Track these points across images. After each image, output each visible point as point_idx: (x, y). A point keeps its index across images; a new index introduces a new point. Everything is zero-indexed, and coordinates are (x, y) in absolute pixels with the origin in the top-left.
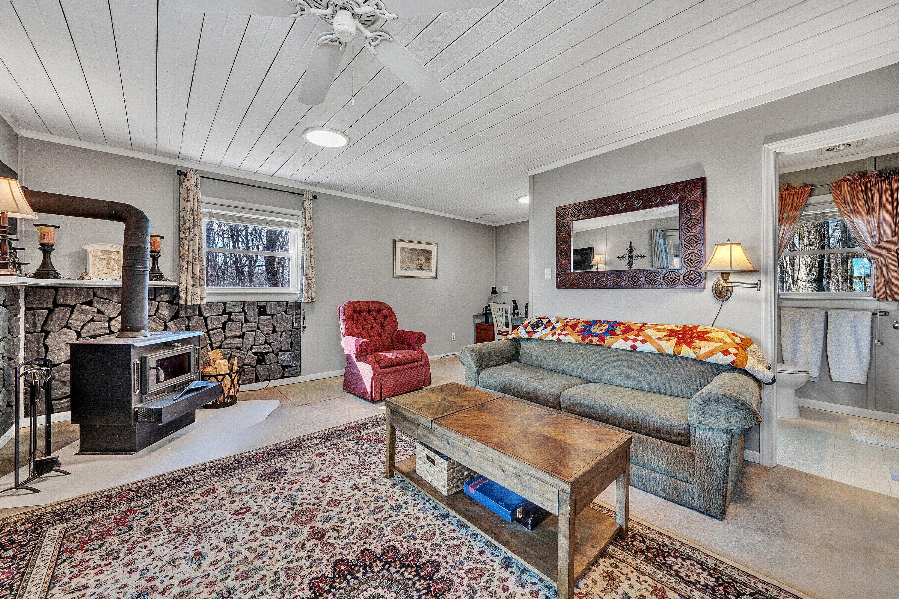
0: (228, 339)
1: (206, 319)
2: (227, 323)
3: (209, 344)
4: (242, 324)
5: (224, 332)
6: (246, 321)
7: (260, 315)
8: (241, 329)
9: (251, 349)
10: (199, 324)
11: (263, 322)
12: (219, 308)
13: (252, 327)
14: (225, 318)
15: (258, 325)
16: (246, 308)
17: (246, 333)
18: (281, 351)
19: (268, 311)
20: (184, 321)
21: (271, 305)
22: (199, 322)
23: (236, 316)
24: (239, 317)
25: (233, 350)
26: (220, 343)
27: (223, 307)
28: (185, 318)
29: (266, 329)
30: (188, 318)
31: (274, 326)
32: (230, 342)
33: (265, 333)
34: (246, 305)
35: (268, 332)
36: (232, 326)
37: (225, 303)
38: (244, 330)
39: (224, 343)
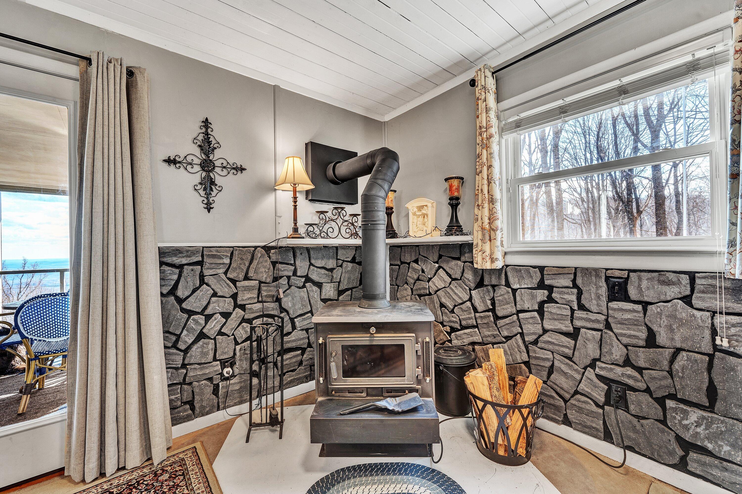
0: (548, 334)
1: (514, 291)
2: (546, 305)
3: (520, 333)
4: (573, 311)
5: (542, 319)
6: (582, 307)
7: (612, 298)
8: (572, 321)
9: (592, 365)
10: (505, 299)
11: (619, 315)
12: (531, 277)
13: (593, 321)
14: (542, 295)
15: (607, 320)
16: (579, 281)
17: (583, 330)
18: (673, 397)
19: (633, 292)
20: (488, 292)
21: (640, 279)
22: (506, 296)
23: (560, 293)
24: (566, 296)
25: (557, 357)
26: (535, 337)
27: (539, 274)
28: (489, 287)
29: (628, 332)
30: (493, 286)
31: (650, 330)
32: (550, 339)
33: (625, 340)
34: (579, 274)
35: (634, 341)
36: (554, 311)
37: (542, 269)
38: (578, 323)
39: (541, 338)
